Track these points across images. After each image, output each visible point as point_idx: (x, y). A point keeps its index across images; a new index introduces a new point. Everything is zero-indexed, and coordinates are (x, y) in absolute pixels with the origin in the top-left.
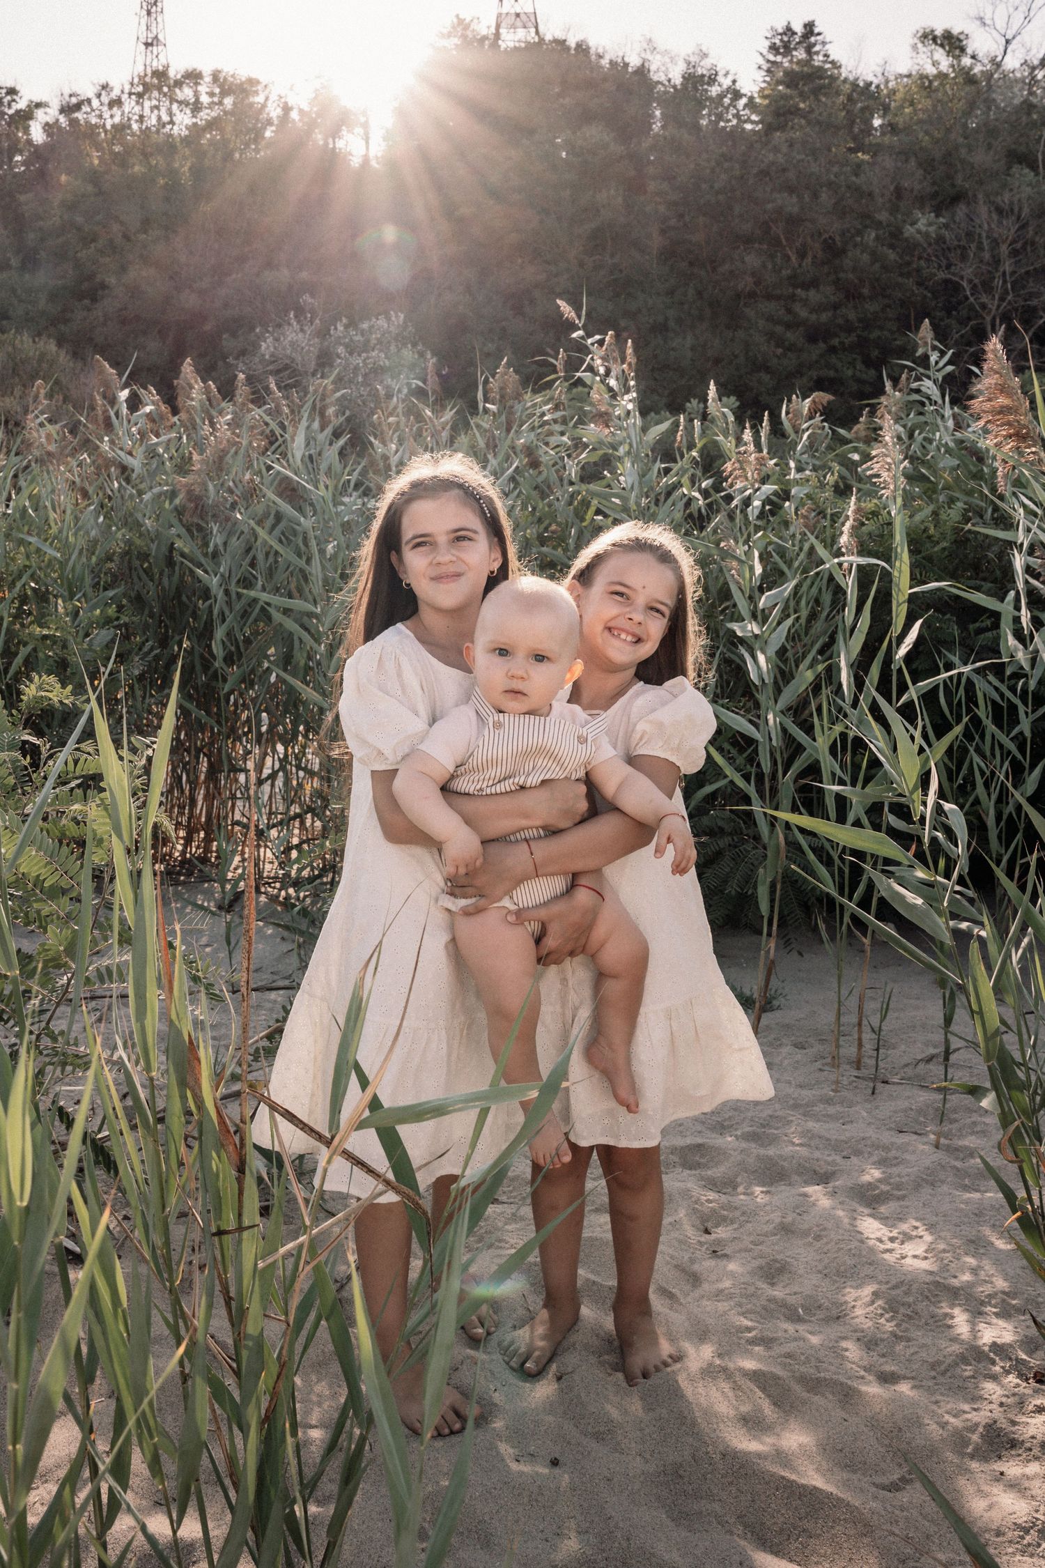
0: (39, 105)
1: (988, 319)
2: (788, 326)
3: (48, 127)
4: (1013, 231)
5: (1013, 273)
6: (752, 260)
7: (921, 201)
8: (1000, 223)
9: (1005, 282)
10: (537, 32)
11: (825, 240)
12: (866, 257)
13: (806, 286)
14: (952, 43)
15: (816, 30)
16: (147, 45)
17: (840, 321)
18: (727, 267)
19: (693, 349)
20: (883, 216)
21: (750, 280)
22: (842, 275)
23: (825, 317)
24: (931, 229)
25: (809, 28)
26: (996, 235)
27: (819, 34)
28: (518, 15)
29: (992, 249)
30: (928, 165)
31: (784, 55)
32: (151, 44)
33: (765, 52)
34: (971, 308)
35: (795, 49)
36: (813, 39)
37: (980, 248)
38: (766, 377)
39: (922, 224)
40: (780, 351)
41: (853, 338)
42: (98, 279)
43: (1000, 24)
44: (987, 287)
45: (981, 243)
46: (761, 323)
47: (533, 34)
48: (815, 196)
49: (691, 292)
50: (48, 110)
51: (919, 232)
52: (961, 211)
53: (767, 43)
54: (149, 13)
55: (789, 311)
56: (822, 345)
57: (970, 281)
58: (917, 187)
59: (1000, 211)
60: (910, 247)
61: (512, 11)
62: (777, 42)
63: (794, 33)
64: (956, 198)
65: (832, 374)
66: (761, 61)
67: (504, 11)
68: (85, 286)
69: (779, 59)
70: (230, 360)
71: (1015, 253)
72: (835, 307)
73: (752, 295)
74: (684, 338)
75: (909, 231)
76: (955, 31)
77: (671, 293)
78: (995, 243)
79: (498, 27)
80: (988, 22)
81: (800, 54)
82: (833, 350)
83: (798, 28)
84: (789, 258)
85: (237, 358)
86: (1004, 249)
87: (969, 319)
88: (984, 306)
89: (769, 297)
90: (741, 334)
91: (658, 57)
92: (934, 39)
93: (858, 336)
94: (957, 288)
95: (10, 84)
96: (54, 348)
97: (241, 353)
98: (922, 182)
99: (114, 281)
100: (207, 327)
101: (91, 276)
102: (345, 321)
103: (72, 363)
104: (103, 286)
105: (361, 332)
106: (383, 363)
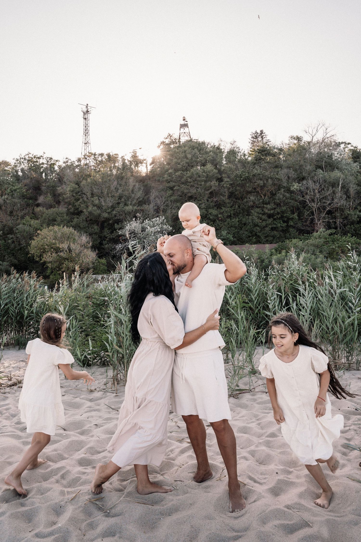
0: (57, 161)
1: (314, 209)
2: (263, 214)
3: (60, 167)
4: (318, 187)
5: (319, 198)
6: (252, 198)
7: (294, 180)
8: (315, 184)
9: (317, 200)
10: (190, 137)
11: (270, 192)
12: (281, 196)
13: (266, 204)
14: (299, 139)
15: (264, 132)
16: (85, 144)
17: (276, 212)
18: (246, 200)
19: (238, 221)
20: (285, 184)
21: (252, 203)
22: (276, 201)
23: (272, 212)
24: (298, 188)
25: (262, 131)
26: (314, 188)
27: (264, 133)
28: (185, 133)
29: (313, 192)
30: (296, 170)
31: (256, 139)
32: (87, 144)
33: (251, 138)
34: (310, 207)
35: (258, 137)
36: (263, 134)
37: (310, 191)
38: (258, 228)
39: (295, 187)
40: (261, 221)
41: (280, 216)
42: (80, 209)
43: (311, 133)
44: (313, 201)
45: (310, 190)
46: (256, 214)
47: (189, 138)
48: (267, 180)
49: (237, 206)
50: (59, 162)
51: (295, 188)
52: (305, 182)
53: (251, 136)
54: (86, 135)
55: (263, 211)
56: (272, 219)
57: (309, 200)
58: (293, 177)
59: (314, 182)
60: (292, 192)
61: (183, 132)
62: (254, 136)
63: (258, 133)
64: (303, 179)
65: (275, 226)
66: (250, 141)
67: (181, 132)
68: (76, 211)
69: (254, 140)
70: (117, 230)
71: (319, 192)
72: (275, 209)
73: (253, 207)
74: (236, 219)
75: (292, 189)
76: (299, 136)
77: (231, 207)
78: (314, 190)
79: (180, 136)
80: (307, 132)
81: (260, 139)
82: (275, 219)
83: (259, 132)
84: (262, 197)
85: (119, 230)
86: (316, 191)
87: (310, 209)
88: (313, 207)
89: (257, 207)
90: (250, 217)
91: (223, 142)
92: (294, 138)
93: (281, 215)
94: (306, 201)
95: (50, 156)
96: (73, 231)
97: (120, 228)
98: (294, 175)
99: (85, 210)
100: (111, 222)
101: (78, 209)
102: (148, 219)
103: (78, 234)
104: (82, 212)
105: (152, 222)
106: (159, 230)
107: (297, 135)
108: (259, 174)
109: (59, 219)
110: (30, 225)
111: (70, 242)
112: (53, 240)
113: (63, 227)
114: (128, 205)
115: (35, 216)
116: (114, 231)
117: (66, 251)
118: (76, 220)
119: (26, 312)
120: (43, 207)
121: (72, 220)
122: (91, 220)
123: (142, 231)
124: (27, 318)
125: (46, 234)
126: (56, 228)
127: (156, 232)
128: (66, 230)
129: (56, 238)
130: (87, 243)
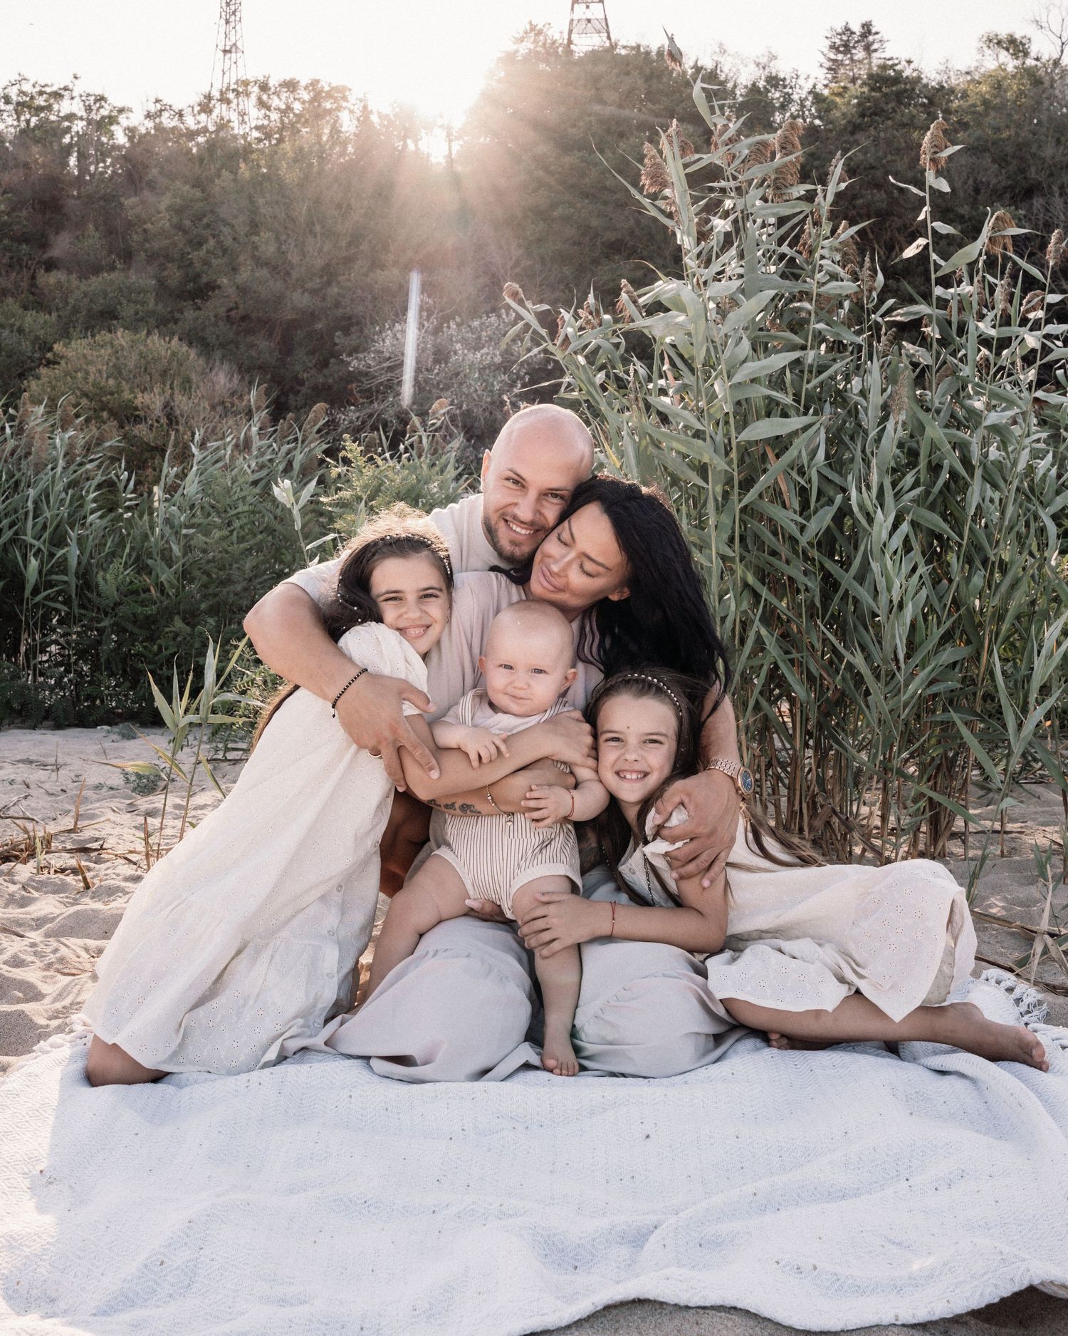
0: (121, 111)
3: (131, 132)
7: (998, 194)
10: (609, 37)
14: (1016, 46)
15: (873, 31)
16: (225, 52)
25: (867, 29)
27: (877, 33)
28: (589, 21)
30: (1002, 161)
31: (845, 53)
32: (230, 51)
33: (826, 50)
35: (854, 47)
36: (871, 38)
42: (204, 279)
43: (1056, 28)
47: (605, 39)
50: (130, 114)
52: (1038, 202)
53: (828, 43)
54: (227, 22)
58: (994, 181)
61: (584, 17)
62: (838, 42)
63: (853, 33)
64: (1031, 191)
66: (823, 60)
67: (576, 17)
68: (190, 286)
69: (840, 57)
70: (344, 357)
76: (1018, 36)
79: (570, 32)
80: (1043, 25)
81: (859, 54)
83: (857, 28)
85: (350, 355)
91: (730, 59)
92: (999, 43)
95: (98, 92)
96: (185, 348)
97: (354, 351)
98: (996, 176)
99: (224, 281)
100: (319, 326)
101: (198, 276)
102: (458, 319)
103: (201, 362)
104: (212, 286)
105: (472, 330)
106: (498, 359)
107: (1009, 31)
108: (872, 168)
109: (127, 311)
110: (20, 331)
111: (172, 388)
112: (108, 378)
113: (149, 333)
114: (383, 267)
115: (38, 301)
116: (332, 360)
117: (158, 421)
118: (190, 314)
119: (34, 563)
120: (70, 272)
121: (177, 315)
122: (243, 318)
123: (437, 361)
124: (36, 591)
125: (85, 356)
126: (122, 337)
127: (489, 366)
128: (159, 345)
129: (120, 373)
130: (233, 394)
